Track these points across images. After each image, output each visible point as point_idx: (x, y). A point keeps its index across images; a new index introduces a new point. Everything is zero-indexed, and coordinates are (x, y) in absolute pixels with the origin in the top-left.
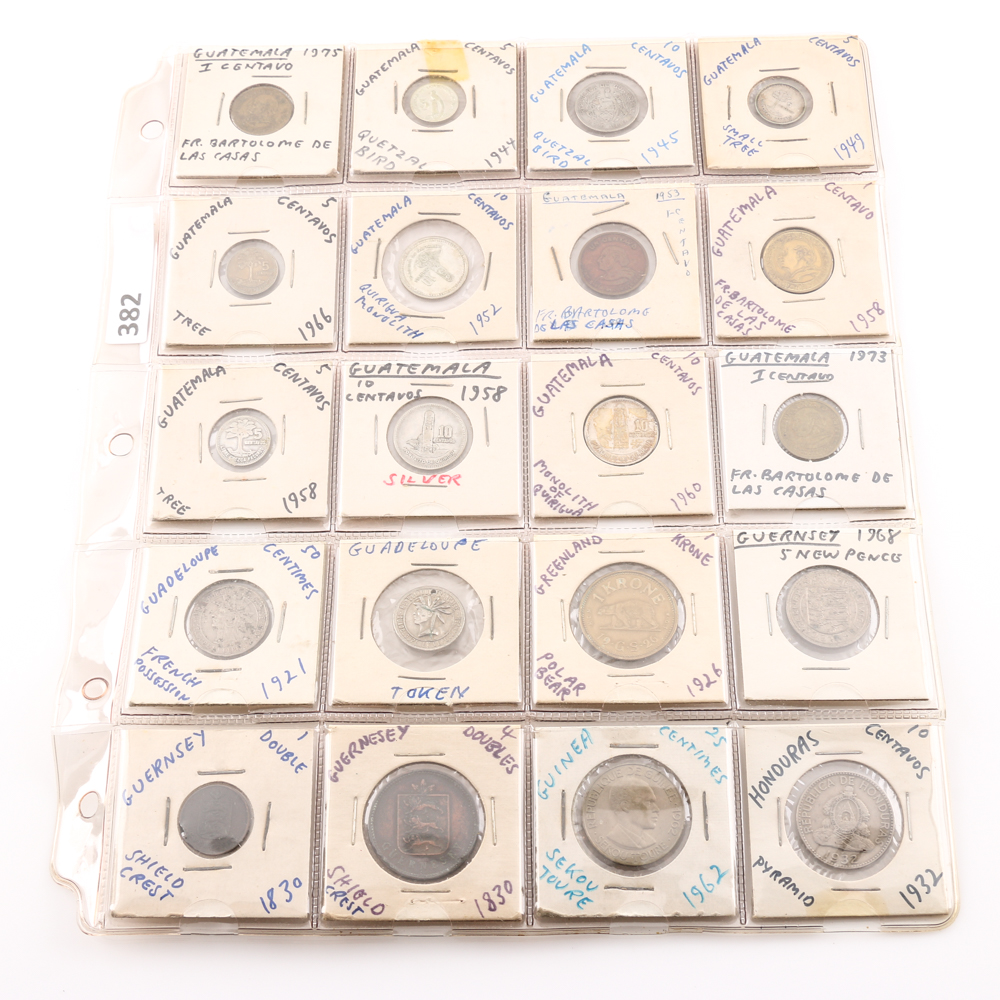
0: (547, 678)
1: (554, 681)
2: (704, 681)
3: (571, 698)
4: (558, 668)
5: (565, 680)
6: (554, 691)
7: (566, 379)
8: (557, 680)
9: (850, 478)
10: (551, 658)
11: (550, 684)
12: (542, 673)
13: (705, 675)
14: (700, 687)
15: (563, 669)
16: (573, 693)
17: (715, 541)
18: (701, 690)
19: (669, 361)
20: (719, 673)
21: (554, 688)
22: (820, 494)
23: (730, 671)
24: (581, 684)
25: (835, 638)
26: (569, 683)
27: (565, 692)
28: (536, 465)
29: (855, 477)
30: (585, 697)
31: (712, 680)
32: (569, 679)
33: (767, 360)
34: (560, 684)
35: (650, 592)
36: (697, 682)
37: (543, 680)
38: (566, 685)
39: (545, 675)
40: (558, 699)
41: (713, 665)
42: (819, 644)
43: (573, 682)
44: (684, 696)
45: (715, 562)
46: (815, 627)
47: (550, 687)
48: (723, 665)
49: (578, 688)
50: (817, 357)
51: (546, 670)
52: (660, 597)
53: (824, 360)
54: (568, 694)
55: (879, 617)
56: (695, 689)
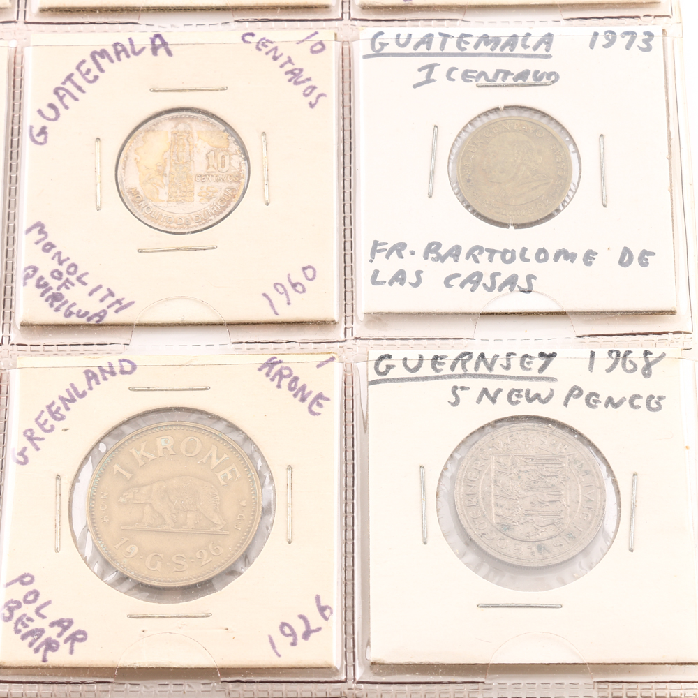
0: (19, 620)
1: (32, 626)
2: (300, 628)
3: (60, 657)
4: (40, 602)
5: (52, 625)
6: (31, 645)
7: (90, 77)
8: (38, 623)
9: (579, 259)
10: (31, 582)
11: (24, 631)
12: (11, 610)
13: (302, 617)
14: (291, 639)
15: (49, 603)
16: (64, 648)
17: (336, 369)
18: (294, 644)
19: (271, 46)
20: (327, 613)
21: (30, 639)
22: (525, 286)
23: (348, 609)
24: (79, 632)
25: (540, 548)
26: (58, 629)
27: (51, 645)
28: (29, 231)
29: (589, 257)
30: (84, 655)
31: (313, 627)
32: (59, 623)
33: (443, 46)
34: (42, 631)
35: (215, 462)
36: (287, 630)
37: (11, 624)
38: (52, 633)
39: (17, 614)
40: (35, 659)
41: (318, 599)
42: (510, 561)
43: (65, 628)
44: (261, 656)
45: (333, 410)
46: (504, 528)
47: (24, 638)
48: (334, 600)
49: (73, 638)
50: (531, 42)
51: (19, 605)
52: (232, 472)
53: (543, 46)
54: (54, 650)
55: (619, 511)
56: (283, 642)
